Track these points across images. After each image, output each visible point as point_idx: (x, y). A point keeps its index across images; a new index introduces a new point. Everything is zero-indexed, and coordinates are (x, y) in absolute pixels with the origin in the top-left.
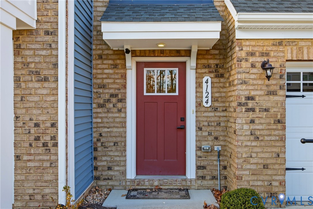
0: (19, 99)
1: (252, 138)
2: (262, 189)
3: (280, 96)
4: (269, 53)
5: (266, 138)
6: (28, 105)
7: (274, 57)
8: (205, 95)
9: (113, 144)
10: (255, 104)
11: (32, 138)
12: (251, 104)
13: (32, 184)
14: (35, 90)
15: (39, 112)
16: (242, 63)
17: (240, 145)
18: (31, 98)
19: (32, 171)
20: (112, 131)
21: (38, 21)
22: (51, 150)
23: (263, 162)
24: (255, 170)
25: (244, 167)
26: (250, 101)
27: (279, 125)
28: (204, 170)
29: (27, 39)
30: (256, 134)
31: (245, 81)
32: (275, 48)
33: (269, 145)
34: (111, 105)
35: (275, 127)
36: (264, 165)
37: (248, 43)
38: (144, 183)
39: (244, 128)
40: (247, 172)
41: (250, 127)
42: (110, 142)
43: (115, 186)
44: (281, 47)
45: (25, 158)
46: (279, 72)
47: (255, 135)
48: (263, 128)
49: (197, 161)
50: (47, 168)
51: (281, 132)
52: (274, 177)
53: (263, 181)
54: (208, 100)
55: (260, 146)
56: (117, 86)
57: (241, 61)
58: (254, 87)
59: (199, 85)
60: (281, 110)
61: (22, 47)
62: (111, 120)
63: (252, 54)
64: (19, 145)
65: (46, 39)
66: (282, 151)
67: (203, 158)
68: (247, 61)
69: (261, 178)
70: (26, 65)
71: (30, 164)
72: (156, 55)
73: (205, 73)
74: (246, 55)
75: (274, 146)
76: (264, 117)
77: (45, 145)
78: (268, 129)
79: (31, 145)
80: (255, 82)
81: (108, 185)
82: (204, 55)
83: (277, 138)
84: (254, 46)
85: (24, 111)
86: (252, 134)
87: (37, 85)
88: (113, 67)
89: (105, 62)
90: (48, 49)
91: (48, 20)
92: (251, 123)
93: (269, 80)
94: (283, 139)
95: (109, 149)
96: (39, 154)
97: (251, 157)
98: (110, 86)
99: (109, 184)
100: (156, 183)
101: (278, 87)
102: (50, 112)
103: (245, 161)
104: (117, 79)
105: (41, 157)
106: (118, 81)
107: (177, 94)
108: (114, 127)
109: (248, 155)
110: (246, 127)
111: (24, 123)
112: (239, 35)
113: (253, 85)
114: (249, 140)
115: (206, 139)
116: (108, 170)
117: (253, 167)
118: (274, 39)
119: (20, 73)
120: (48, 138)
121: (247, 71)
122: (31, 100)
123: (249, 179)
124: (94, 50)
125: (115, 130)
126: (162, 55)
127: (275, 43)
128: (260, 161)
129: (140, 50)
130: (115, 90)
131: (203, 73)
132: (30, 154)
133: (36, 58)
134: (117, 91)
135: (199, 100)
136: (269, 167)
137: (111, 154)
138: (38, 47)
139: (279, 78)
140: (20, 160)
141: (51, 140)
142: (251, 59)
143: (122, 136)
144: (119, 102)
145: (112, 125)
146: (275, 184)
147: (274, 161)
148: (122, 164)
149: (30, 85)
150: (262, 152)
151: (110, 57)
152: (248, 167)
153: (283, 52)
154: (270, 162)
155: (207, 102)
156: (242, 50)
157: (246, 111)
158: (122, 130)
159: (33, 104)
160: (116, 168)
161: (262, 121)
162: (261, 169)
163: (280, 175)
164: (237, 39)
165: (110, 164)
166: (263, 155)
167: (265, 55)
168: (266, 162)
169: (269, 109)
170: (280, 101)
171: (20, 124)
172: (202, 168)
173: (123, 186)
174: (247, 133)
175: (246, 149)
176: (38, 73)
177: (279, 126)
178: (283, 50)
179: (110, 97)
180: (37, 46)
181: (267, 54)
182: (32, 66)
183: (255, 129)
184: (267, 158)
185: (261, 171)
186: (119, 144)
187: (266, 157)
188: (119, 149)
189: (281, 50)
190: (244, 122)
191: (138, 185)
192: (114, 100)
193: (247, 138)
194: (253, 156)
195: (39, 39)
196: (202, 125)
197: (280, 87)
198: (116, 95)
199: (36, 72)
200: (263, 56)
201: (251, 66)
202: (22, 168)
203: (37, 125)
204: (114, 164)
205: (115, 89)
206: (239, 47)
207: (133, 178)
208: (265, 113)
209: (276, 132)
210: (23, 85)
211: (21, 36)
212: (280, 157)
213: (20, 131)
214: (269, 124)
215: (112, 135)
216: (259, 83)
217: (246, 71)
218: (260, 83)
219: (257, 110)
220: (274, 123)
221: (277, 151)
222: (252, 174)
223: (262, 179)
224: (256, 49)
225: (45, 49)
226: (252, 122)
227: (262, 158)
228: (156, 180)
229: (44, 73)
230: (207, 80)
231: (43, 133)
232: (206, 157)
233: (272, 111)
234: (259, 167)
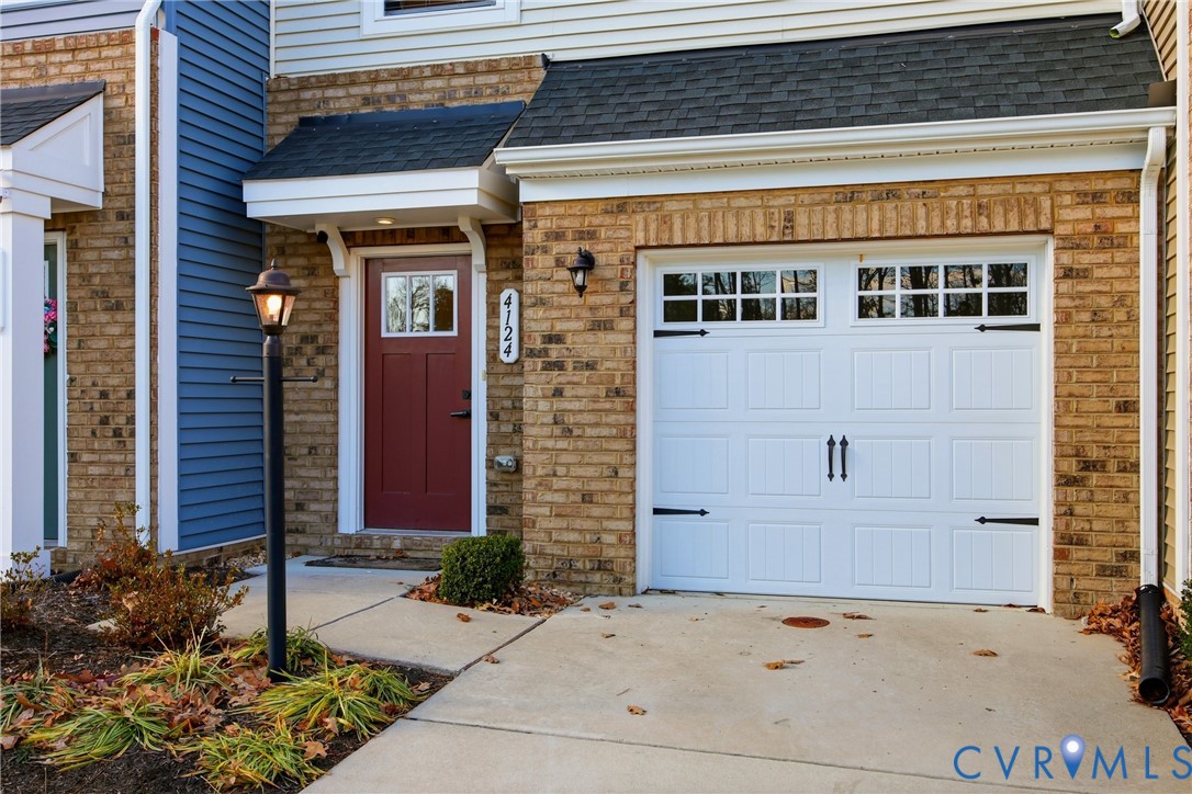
0: (75, 345)
1: (557, 431)
2: (580, 551)
3: (622, 331)
4: (595, 232)
5: (589, 431)
6: (89, 357)
7: (608, 240)
8: (503, 334)
9: (305, 451)
10: (564, 351)
11: (96, 420)
12: (555, 352)
13: (94, 509)
14: (101, 327)
15: (108, 369)
16: (536, 257)
17: (531, 446)
18: (94, 344)
19: (95, 484)
20: (306, 422)
21: (105, 194)
22: (128, 443)
23: (581, 487)
24: (563, 505)
25: (538, 498)
26: (553, 346)
27: (617, 400)
28: (505, 517)
29: (89, 230)
30: (566, 421)
31: (541, 299)
32: (608, 220)
33: (596, 447)
34: (303, 362)
35: (608, 406)
36: (583, 495)
37: (548, 211)
38: (372, 543)
39: (540, 408)
40: (546, 511)
41: (552, 406)
42: (301, 446)
43: (311, 547)
44: (622, 217)
45: (86, 457)
46: (619, 275)
47: (563, 423)
48: (582, 408)
49: (489, 492)
50: (120, 478)
51: (622, 418)
52: (607, 524)
53: (581, 531)
54: (509, 346)
55: (576, 450)
56: (316, 317)
57: (533, 254)
58: (562, 312)
59: (493, 311)
60: (622, 366)
61: (80, 245)
62: (302, 395)
63: (558, 236)
64: (76, 434)
65: (119, 227)
66: (625, 462)
67: (502, 488)
68: (546, 252)
69: (578, 523)
70: (86, 278)
71: (93, 470)
72: (398, 242)
73: (507, 280)
74: (545, 238)
75: (606, 450)
76: (585, 382)
77: (117, 433)
78: (593, 410)
79: (94, 433)
80: (564, 301)
81: (296, 545)
82: (503, 236)
83: (614, 431)
84: (561, 217)
85: (82, 368)
86: (556, 423)
87: (104, 317)
88: (306, 272)
89: (291, 262)
90: (122, 248)
91: (122, 190)
92: (554, 395)
93: (581, 296)
94: (629, 434)
95: (300, 462)
96: (108, 451)
97: (555, 475)
98: (300, 318)
99: (299, 542)
100: (397, 544)
101: (617, 312)
102: (126, 370)
103: (540, 484)
104: (314, 300)
105: (111, 457)
106: (317, 305)
107: (454, 333)
108: (309, 411)
109: (549, 470)
110: (543, 405)
111: (82, 391)
112: (527, 193)
113: (561, 307)
114: (551, 436)
115: (508, 441)
116: (297, 510)
117: (559, 498)
118: (607, 199)
119: (77, 296)
120: (121, 420)
121: (548, 276)
122: (94, 347)
123: (551, 526)
124: (269, 234)
125: (310, 418)
126: (409, 241)
127: (609, 208)
128: (575, 485)
129: (364, 232)
130: (311, 326)
131: (502, 281)
132: (93, 451)
133: (103, 266)
134: (314, 328)
135: (492, 347)
136: (595, 499)
137: (303, 472)
138: (106, 245)
139: (618, 289)
140: (76, 461)
141: (127, 424)
142: (557, 248)
143: (324, 433)
144: (318, 354)
145: (305, 406)
146: (609, 539)
147: (606, 486)
148: (327, 496)
149: (93, 318)
150: (580, 464)
151: (301, 250)
152: (549, 497)
153: (627, 227)
154: (597, 488)
155: (508, 352)
156: (535, 226)
157: (544, 369)
158: (324, 418)
159: (97, 355)
160: (314, 507)
161: (581, 391)
162: (576, 503)
163: (621, 519)
164: (525, 203)
165: (302, 497)
166: (580, 471)
167: (586, 236)
168: (588, 488)
169: (596, 363)
170: (619, 344)
171: (76, 394)
172: (499, 512)
173: (327, 548)
174: (545, 421)
175: (544, 457)
176: (105, 295)
177: (619, 403)
178: (628, 222)
179: (301, 343)
180: (105, 243)
181: (591, 235)
182: (97, 280)
183: (563, 411)
184: (591, 479)
185: (578, 507)
186: (319, 451)
187: (589, 475)
188: (319, 461)
189: (623, 222)
190: (540, 393)
191: (358, 547)
192: (309, 349)
193: (546, 431)
194: (558, 474)
195: (108, 229)
196: (498, 407)
197: (621, 311)
198: (314, 338)
199: (103, 292)
200: (581, 239)
201: (554, 265)
202: (80, 477)
203: (104, 395)
204: (310, 496)
205: (312, 323)
206: (530, 221)
207: (352, 531)
208: (587, 373)
209: (612, 418)
210: (82, 318)
211: (78, 225)
212: (619, 475)
213: (76, 406)
214: (595, 398)
215: (305, 430)
216: (573, 304)
217: (544, 276)
218: (577, 303)
219: (570, 367)
220: (607, 396)
221: (613, 462)
222: (556, 515)
223: (578, 527)
224: (566, 223)
225: (117, 247)
226: (558, 393)
227: (578, 477)
228: (397, 537)
229: (116, 295)
230: (509, 298)
231: (113, 411)
232: (507, 485)
233: (603, 367)
234: (572, 498)
